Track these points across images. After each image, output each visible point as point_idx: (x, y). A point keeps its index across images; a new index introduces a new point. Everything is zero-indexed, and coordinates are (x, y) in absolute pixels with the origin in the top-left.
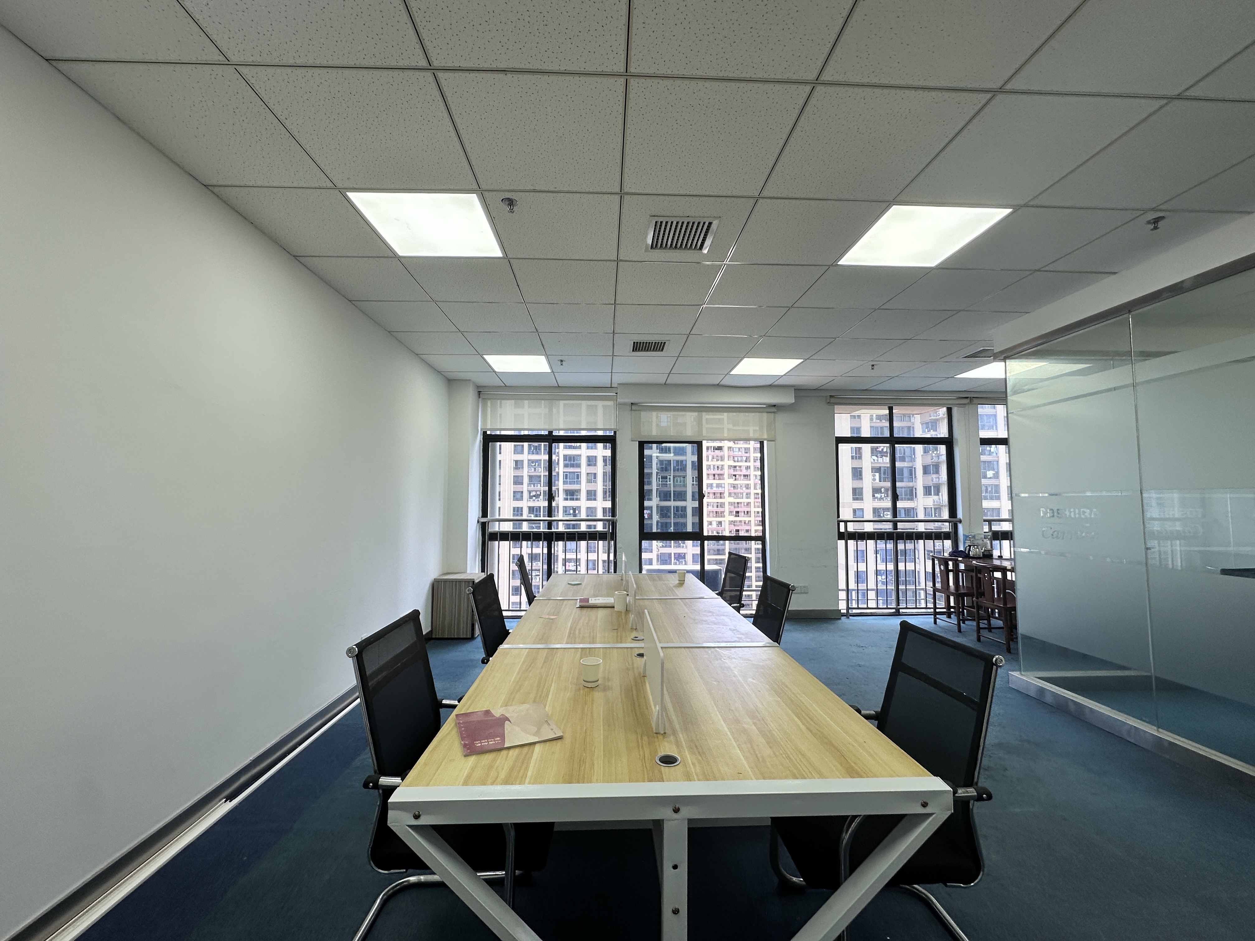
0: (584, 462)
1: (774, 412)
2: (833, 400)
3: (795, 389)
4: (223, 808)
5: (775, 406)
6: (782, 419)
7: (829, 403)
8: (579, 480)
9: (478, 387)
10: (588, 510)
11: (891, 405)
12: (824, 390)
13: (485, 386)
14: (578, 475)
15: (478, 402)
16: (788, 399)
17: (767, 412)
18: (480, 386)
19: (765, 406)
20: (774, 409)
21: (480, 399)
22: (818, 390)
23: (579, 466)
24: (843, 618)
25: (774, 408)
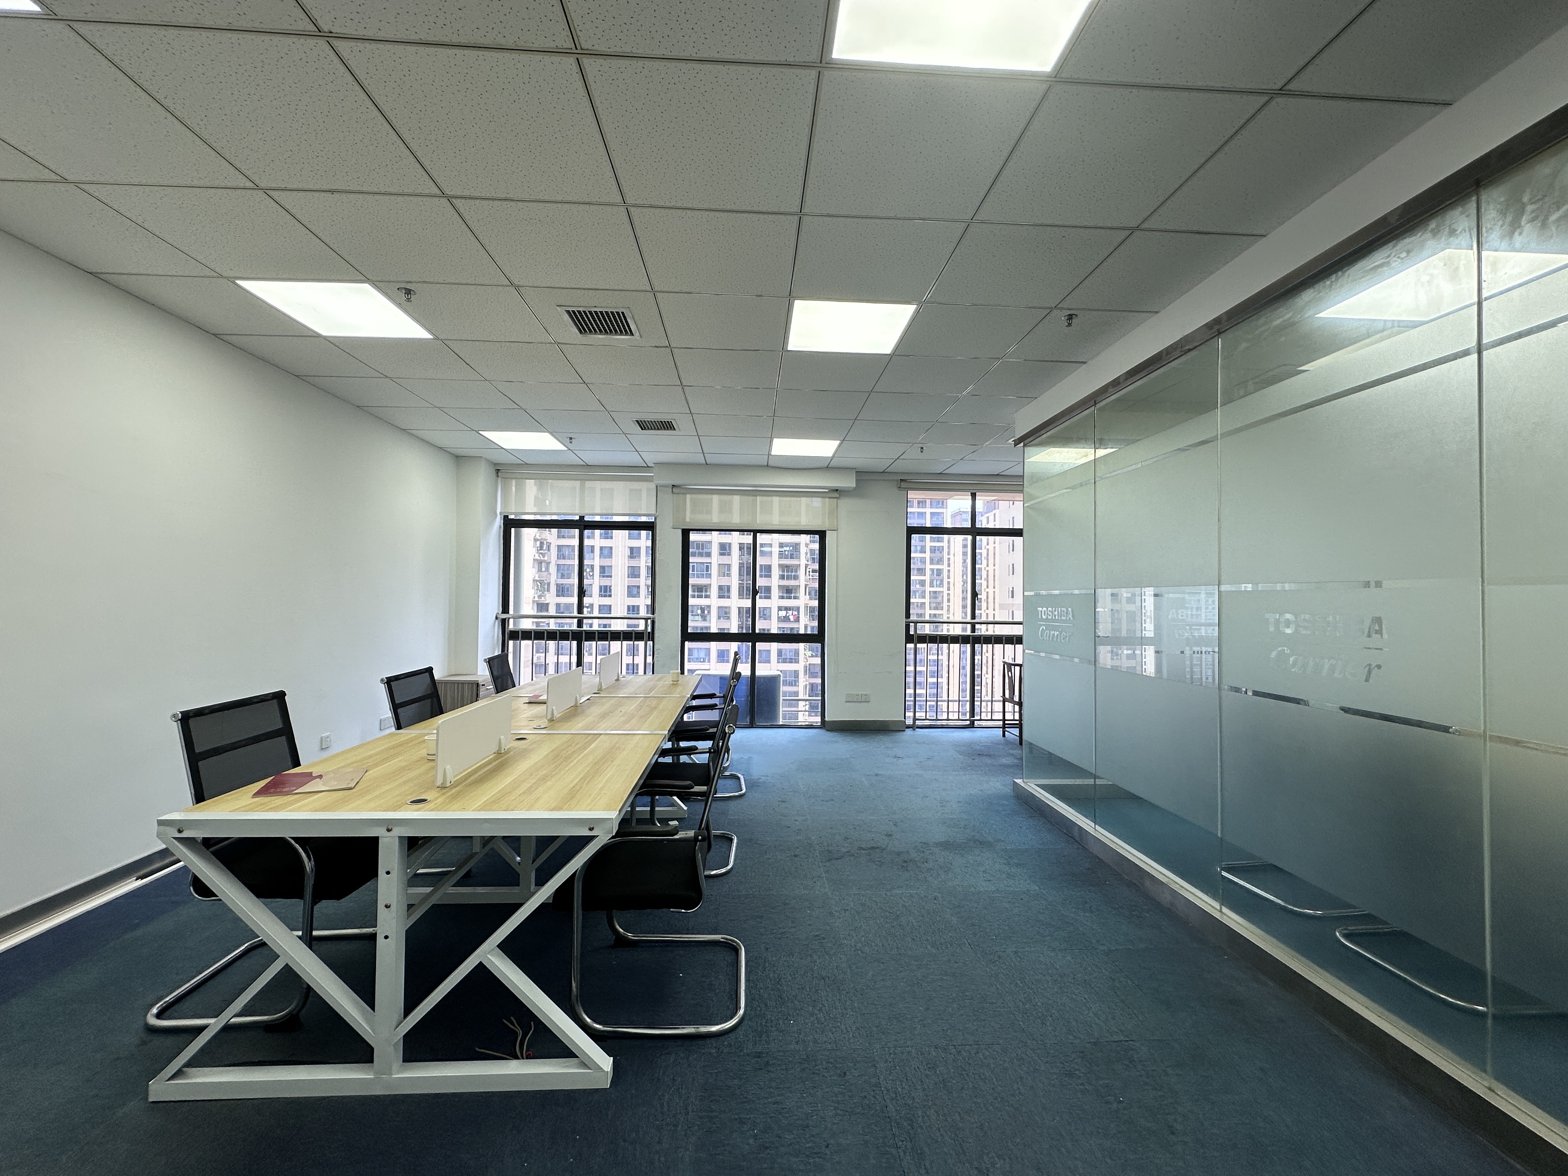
0: (715, 550)
1: (837, 498)
2: (903, 485)
3: (856, 472)
4: (132, 885)
5: (837, 490)
6: (845, 504)
7: (900, 487)
8: (709, 573)
9: (495, 464)
10: (720, 609)
11: (974, 491)
12: (890, 473)
13: (504, 464)
14: (707, 567)
15: (497, 481)
16: (849, 482)
17: (829, 498)
18: (497, 464)
19: (827, 491)
20: (836, 495)
21: (500, 478)
22: (886, 472)
23: (709, 555)
24: (909, 732)
25: (837, 493)
